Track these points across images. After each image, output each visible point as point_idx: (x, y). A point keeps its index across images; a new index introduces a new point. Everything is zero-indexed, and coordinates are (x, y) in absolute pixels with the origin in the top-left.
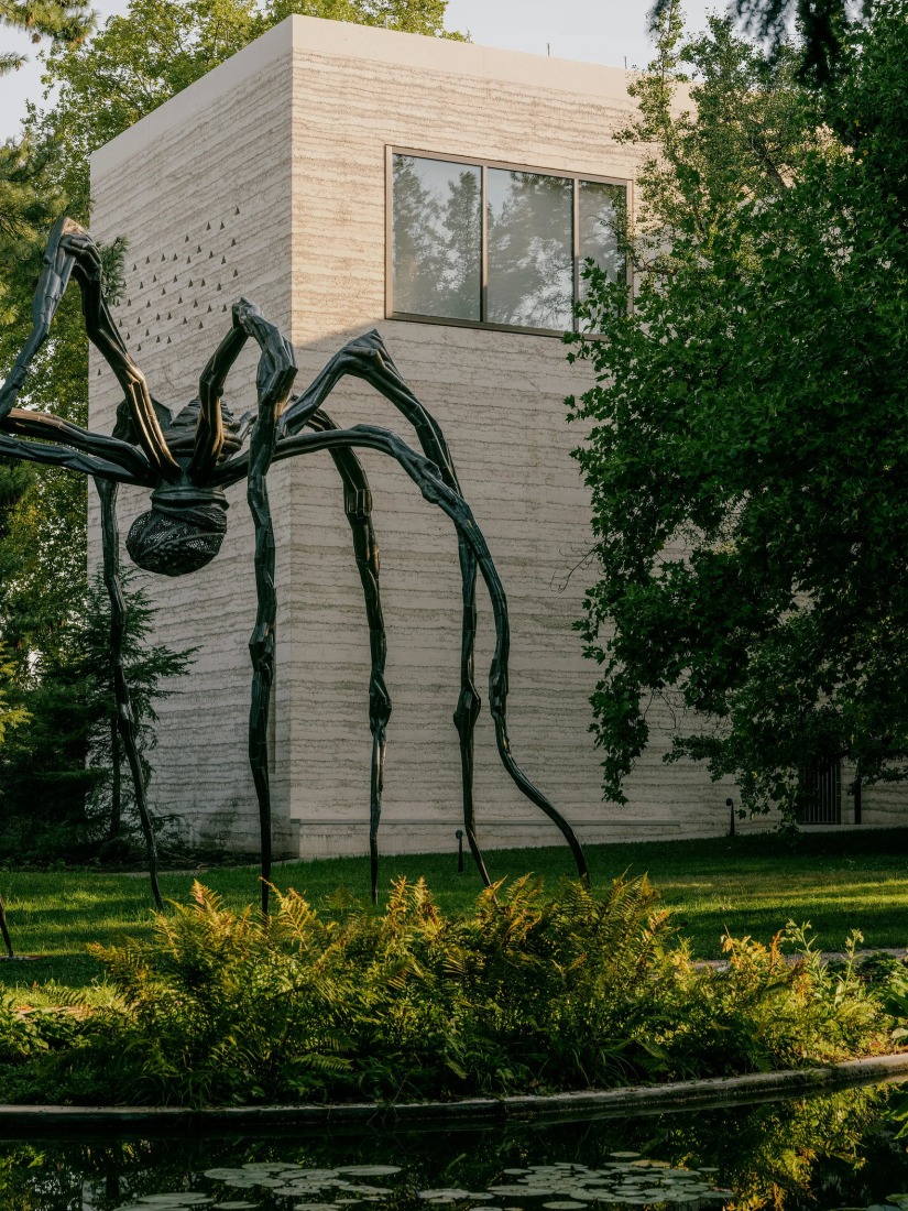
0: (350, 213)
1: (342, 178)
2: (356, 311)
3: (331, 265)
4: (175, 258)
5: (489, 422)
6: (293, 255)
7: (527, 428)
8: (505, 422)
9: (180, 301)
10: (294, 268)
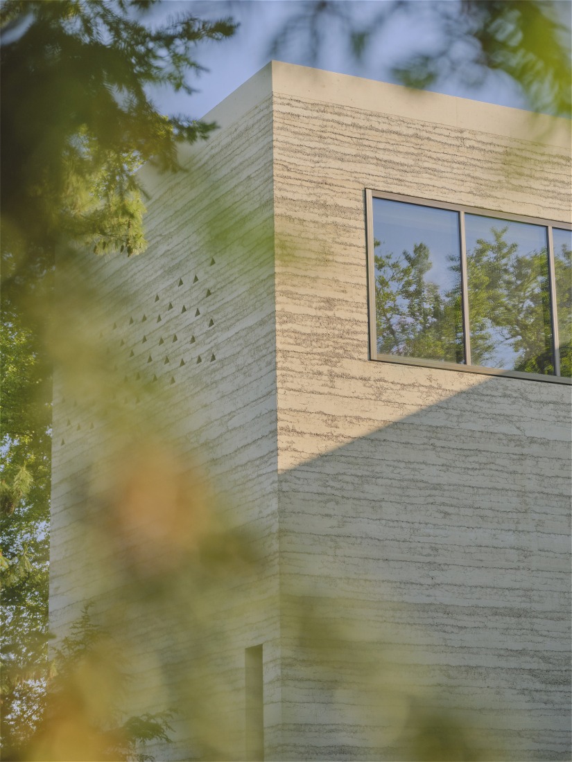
0: (332, 254)
1: (324, 220)
2: (341, 351)
3: (314, 305)
4: (145, 319)
5: (477, 466)
6: (277, 294)
7: (515, 472)
8: (493, 467)
9: (150, 360)
10: (278, 308)
